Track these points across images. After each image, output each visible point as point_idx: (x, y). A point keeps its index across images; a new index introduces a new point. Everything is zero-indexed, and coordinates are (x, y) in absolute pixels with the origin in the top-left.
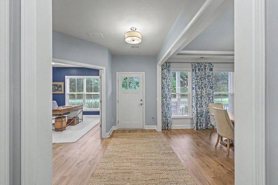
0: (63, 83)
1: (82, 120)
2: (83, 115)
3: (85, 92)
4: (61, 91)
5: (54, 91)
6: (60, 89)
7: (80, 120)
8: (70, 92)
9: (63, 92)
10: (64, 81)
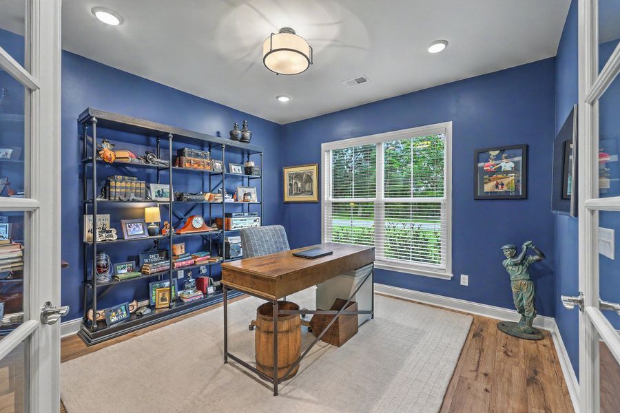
0: (314, 168)
1: (371, 312)
2: (375, 284)
3: (381, 197)
4: (311, 192)
5: (296, 194)
6: (307, 187)
7: (361, 317)
8: (335, 196)
9: (314, 198)
10: (318, 161)
